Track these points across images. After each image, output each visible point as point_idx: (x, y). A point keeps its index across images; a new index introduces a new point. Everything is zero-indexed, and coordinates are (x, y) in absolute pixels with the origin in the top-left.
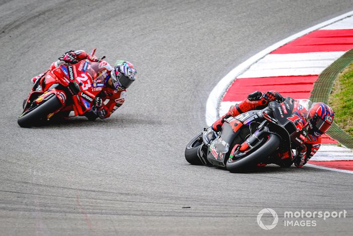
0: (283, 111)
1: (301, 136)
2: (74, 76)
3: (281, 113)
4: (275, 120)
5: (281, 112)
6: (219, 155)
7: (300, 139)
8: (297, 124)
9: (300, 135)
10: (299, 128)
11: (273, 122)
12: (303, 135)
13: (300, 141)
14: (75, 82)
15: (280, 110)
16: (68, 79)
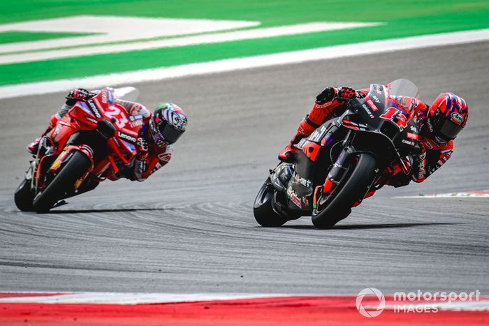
0: (371, 109)
1: (409, 135)
2: (99, 112)
3: (369, 113)
4: (363, 126)
5: (368, 111)
6: (302, 200)
7: (409, 139)
8: (396, 120)
9: (407, 135)
10: (402, 125)
11: (362, 129)
12: (412, 132)
13: (410, 143)
14: (104, 120)
15: (366, 108)
16: (93, 118)
